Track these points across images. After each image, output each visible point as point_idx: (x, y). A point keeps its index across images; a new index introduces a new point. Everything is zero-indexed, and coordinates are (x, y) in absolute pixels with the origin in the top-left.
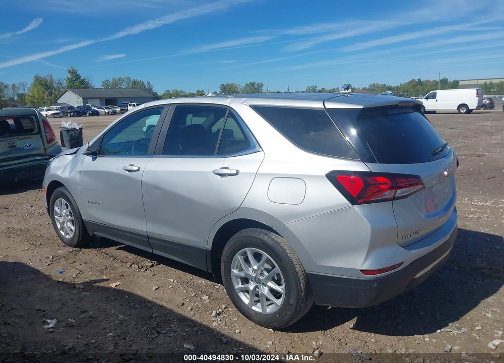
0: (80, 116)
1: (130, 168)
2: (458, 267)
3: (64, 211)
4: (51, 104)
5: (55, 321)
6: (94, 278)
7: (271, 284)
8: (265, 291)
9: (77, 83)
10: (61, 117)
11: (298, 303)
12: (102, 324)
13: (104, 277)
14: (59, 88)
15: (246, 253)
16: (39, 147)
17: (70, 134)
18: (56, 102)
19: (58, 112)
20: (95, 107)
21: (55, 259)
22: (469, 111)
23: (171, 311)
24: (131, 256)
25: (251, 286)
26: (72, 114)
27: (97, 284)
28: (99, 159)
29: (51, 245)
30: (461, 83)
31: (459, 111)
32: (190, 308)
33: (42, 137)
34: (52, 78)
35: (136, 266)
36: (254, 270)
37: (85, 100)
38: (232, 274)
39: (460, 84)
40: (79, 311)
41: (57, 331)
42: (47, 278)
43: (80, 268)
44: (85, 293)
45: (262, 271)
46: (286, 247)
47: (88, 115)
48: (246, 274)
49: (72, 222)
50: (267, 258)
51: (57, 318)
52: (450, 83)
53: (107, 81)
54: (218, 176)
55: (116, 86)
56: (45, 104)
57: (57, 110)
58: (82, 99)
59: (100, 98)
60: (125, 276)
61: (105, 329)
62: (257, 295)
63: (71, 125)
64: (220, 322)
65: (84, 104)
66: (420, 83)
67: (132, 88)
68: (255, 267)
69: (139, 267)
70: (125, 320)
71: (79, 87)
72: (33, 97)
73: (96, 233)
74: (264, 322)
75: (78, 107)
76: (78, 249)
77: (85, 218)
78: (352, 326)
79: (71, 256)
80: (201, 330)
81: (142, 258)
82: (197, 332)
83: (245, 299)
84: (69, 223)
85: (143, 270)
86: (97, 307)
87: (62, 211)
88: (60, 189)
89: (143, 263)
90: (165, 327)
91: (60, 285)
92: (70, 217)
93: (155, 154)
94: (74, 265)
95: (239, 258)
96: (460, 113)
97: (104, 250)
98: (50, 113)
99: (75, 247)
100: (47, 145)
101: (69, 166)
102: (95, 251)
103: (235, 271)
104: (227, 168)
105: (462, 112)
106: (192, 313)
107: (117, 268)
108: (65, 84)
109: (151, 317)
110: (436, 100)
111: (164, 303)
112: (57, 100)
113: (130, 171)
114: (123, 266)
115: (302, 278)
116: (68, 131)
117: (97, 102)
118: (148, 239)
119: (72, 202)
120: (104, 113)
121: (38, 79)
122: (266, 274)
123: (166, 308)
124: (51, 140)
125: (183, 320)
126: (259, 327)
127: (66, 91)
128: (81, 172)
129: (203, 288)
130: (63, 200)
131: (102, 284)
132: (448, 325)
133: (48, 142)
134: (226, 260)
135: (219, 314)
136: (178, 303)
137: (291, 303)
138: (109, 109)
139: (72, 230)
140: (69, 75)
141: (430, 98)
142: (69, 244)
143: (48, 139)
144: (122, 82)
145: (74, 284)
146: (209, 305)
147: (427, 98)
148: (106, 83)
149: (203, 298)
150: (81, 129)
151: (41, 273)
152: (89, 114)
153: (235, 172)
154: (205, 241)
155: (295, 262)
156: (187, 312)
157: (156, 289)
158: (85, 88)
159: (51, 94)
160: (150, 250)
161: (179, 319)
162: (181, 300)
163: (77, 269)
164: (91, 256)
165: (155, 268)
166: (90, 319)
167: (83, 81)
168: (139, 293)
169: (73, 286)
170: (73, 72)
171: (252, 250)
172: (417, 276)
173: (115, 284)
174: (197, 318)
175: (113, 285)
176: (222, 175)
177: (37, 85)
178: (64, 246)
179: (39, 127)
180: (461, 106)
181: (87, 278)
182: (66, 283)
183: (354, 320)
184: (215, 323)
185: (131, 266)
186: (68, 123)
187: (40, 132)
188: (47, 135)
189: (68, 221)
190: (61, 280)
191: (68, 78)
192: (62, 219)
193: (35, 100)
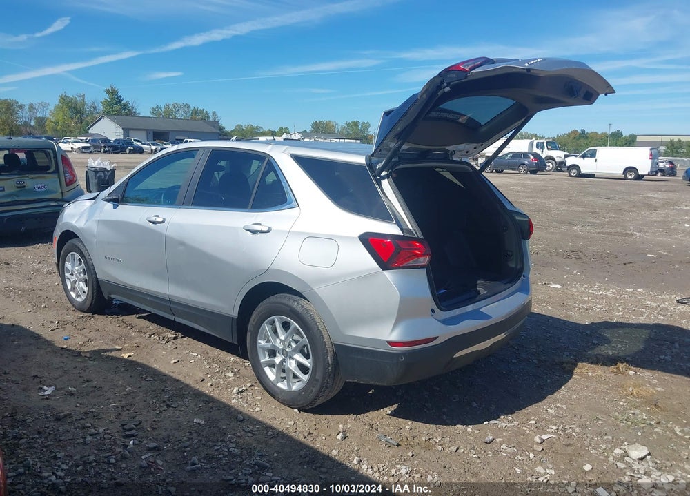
0: (116, 153)
1: (154, 219)
2: (539, 360)
3: (77, 268)
4: (80, 135)
5: (52, 388)
6: (104, 347)
7: (299, 357)
8: (292, 365)
9: (117, 108)
10: (91, 152)
11: (324, 378)
12: (106, 394)
13: (117, 347)
14: (92, 113)
15: (274, 322)
16: (55, 190)
17: (98, 175)
18: (87, 132)
19: (88, 145)
20: (138, 141)
21: (61, 325)
22: (639, 178)
23: (187, 385)
24: (153, 327)
25: (278, 360)
26: (107, 149)
27: (108, 354)
28: (121, 207)
29: (58, 308)
30: (639, 139)
31: (625, 176)
32: (209, 384)
33: (59, 177)
34: (84, 99)
35: (156, 337)
36: (281, 341)
37: (126, 131)
38: (258, 345)
39: (637, 140)
40: (82, 380)
41: (53, 398)
42: (49, 344)
43: (89, 335)
44: (92, 362)
45: (290, 342)
46: (316, 316)
47: (128, 151)
48: (273, 345)
49: (86, 281)
50: (296, 327)
51: (56, 386)
52: (625, 137)
53: (158, 107)
54: (249, 233)
55: (170, 115)
56: (71, 133)
57: (87, 142)
58: (122, 131)
59: (146, 130)
60: (141, 347)
61: (110, 399)
62: (284, 371)
63: (100, 164)
64: (240, 400)
65: (124, 137)
66: (583, 135)
67: (192, 119)
68: (282, 338)
69: (159, 338)
70: (133, 392)
71: (120, 114)
72: (57, 123)
73: (112, 296)
74: (289, 401)
75: (116, 140)
76: (91, 315)
77: (100, 277)
78: (389, 412)
79: (81, 321)
80: (217, 406)
81: (165, 329)
82: (212, 408)
83: (271, 374)
84: (81, 283)
85: (163, 342)
86: (103, 377)
87: (74, 267)
88: (73, 241)
89: (165, 335)
90: (177, 401)
91: (62, 353)
92: (83, 275)
93: (183, 204)
94: (83, 332)
95: (266, 326)
96: (626, 179)
97: (120, 318)
98: (77, 146)
99: (87, 312)
100: (65, 188)
101: (86, 214)
102: (110, 318)
103: (262, 343)
104: (260, 224)
105: (630, 177)
106: (211, 389)
107: (134, 338)
108: (101, 108)
109: (163, 390)
110: (596, 160)
111: (181, 378)
112: (89, 129)
113: (153, 223)
114: (141, 336)
115: (330, 350)
116: (96, 171)
117: (143, 135)
118: (169, 303)
119: (87, 257)
120: (150, 151)
121: (64, 99)
122: (294, 345)
123: (183, 383)
124: (71, 182)
125: (198, 395)
126: (284, 407)
127: (101, 118)
128: (98, 221)
129: (231, 364)
130: (76, 254)
131: (113, 354)
132: (499, 418)
133: (67, 184)
134: (252, 329)
135: (241, 392)
136: (198, 378)
137: (317, 377)
138: (157, 145)
139: (84, 292)
140: (107, 97)
141: (588, 157)
142: (80, 308)
143: (68, 180)
144: (178, 110)
145: (80, 352)
146: (233, 382)
147: (583, 156)
148: (156, 110)
149: (228, 374)
150: (113, 171)
151: (43, 338)
152: (130, 150)
153: (266, 229)
154: (231, 308)
155: (324, 332)
156: (205, 388)
157: (175, 363)
158: (127, 115)
159: (81, 121)
160: (172, 318)
161: (194, 394)
162: (201, 376)
163: (86, 337)
164: (104, 323)
165: (178, 341)
166: (92, 389)
167: (125, 106)
168: (154, 366)
169: (79, 354)
170: (113, 93)
171: (280, 318)
172: (457, 355)
173: (129, 354)
174: (215, 394)
175: (126, 356)
176: (253, 232)
177: (62, 108)
178: (74, 311)
179: (57, 164)
180: (629, 170)
181: (97, 346)
182: (70, 350)
183: (394, 407)
184: (234, 400)
185: (150, 337)
186: (99, 161)
187: (57, 171)
188: (67, 175)
189: (81, 280)
190: (65, 346)
191: (106, 101)
192: (73, 278)
193: (59, 128)
